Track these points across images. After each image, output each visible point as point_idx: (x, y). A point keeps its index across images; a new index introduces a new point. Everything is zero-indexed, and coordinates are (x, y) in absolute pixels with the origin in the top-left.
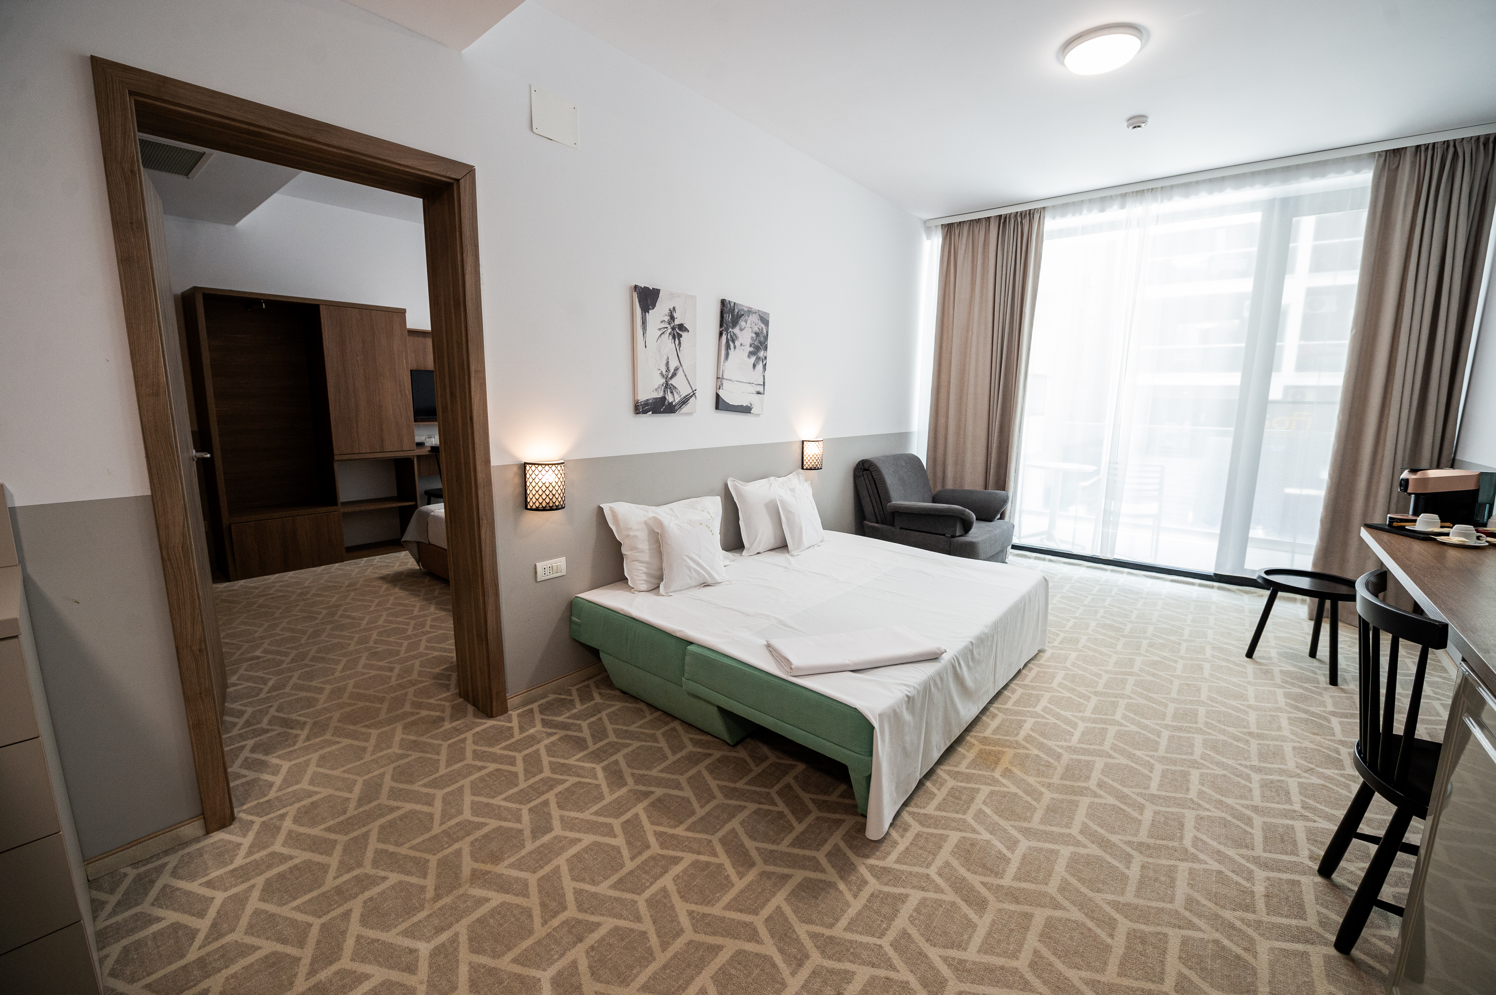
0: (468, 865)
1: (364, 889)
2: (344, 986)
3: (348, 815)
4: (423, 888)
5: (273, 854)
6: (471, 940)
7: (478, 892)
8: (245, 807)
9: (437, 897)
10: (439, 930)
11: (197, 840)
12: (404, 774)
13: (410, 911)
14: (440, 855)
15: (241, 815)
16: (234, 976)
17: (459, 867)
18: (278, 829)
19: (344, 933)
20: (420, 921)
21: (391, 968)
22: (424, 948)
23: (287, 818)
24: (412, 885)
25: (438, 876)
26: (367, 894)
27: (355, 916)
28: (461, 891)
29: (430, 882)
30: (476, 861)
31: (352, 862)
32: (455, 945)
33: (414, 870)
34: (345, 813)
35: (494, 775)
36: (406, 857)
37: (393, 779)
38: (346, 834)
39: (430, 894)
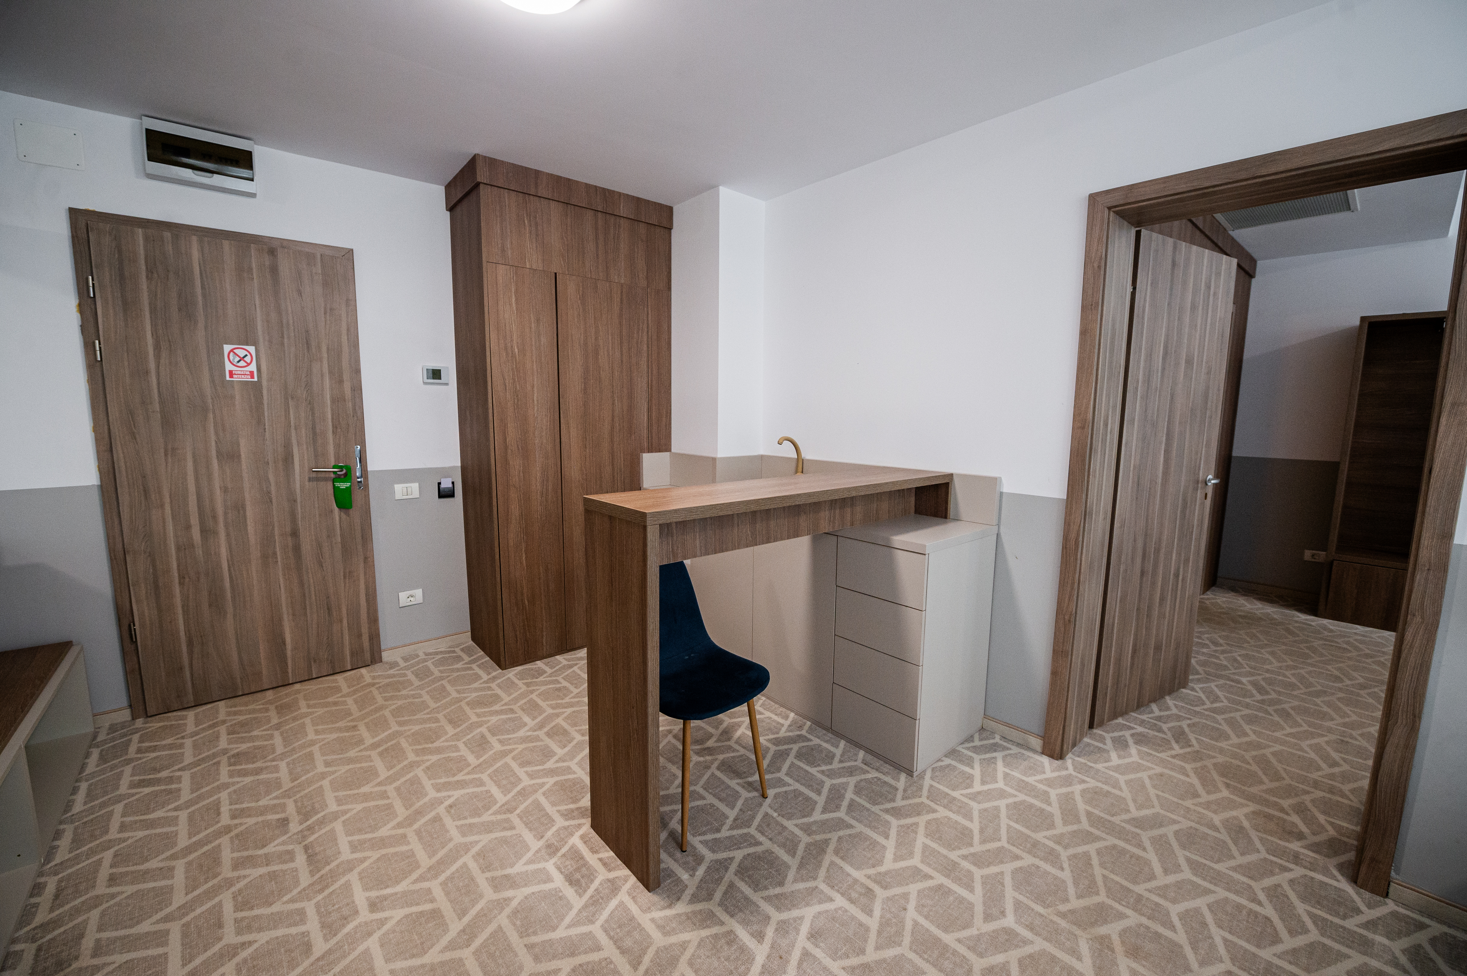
0: (1112, 930)
1: (1045, 859)
2: (961, 880)
3: (1112, 819)
4: (1066, 900)
5: (1046, 793)
6: (1031, 956)
7: (1084, 948)
8: (1077, 759)
9: (1063, 915)
10: (1031, 928)
11: (1034, 751)
12: (1188, 839)
13: (1040, 899)
14: (1109, 902)
15: (1069, 760)
16: (949, 819)
17: (1105, 922)
18: (1070, 785)
19: (1002, 862)
20: (1033, 910)
21: (984, 903)
22: (1007, 921)
23: (1083, 785)
24: (1066, 890)
25: (1087, 908)
26: (1041, 864)
27: (1018, 864)
28: (1078, 932)
29: (1075, 903)
30: (1120, 935)
31: (1066, 841)
32: (1019, 944)
33: (1082, 886)
34: (1113, 816)
36: (1093, 875)
37: (1177, 830)
38: (1091, 826)
39: (1063, 908)
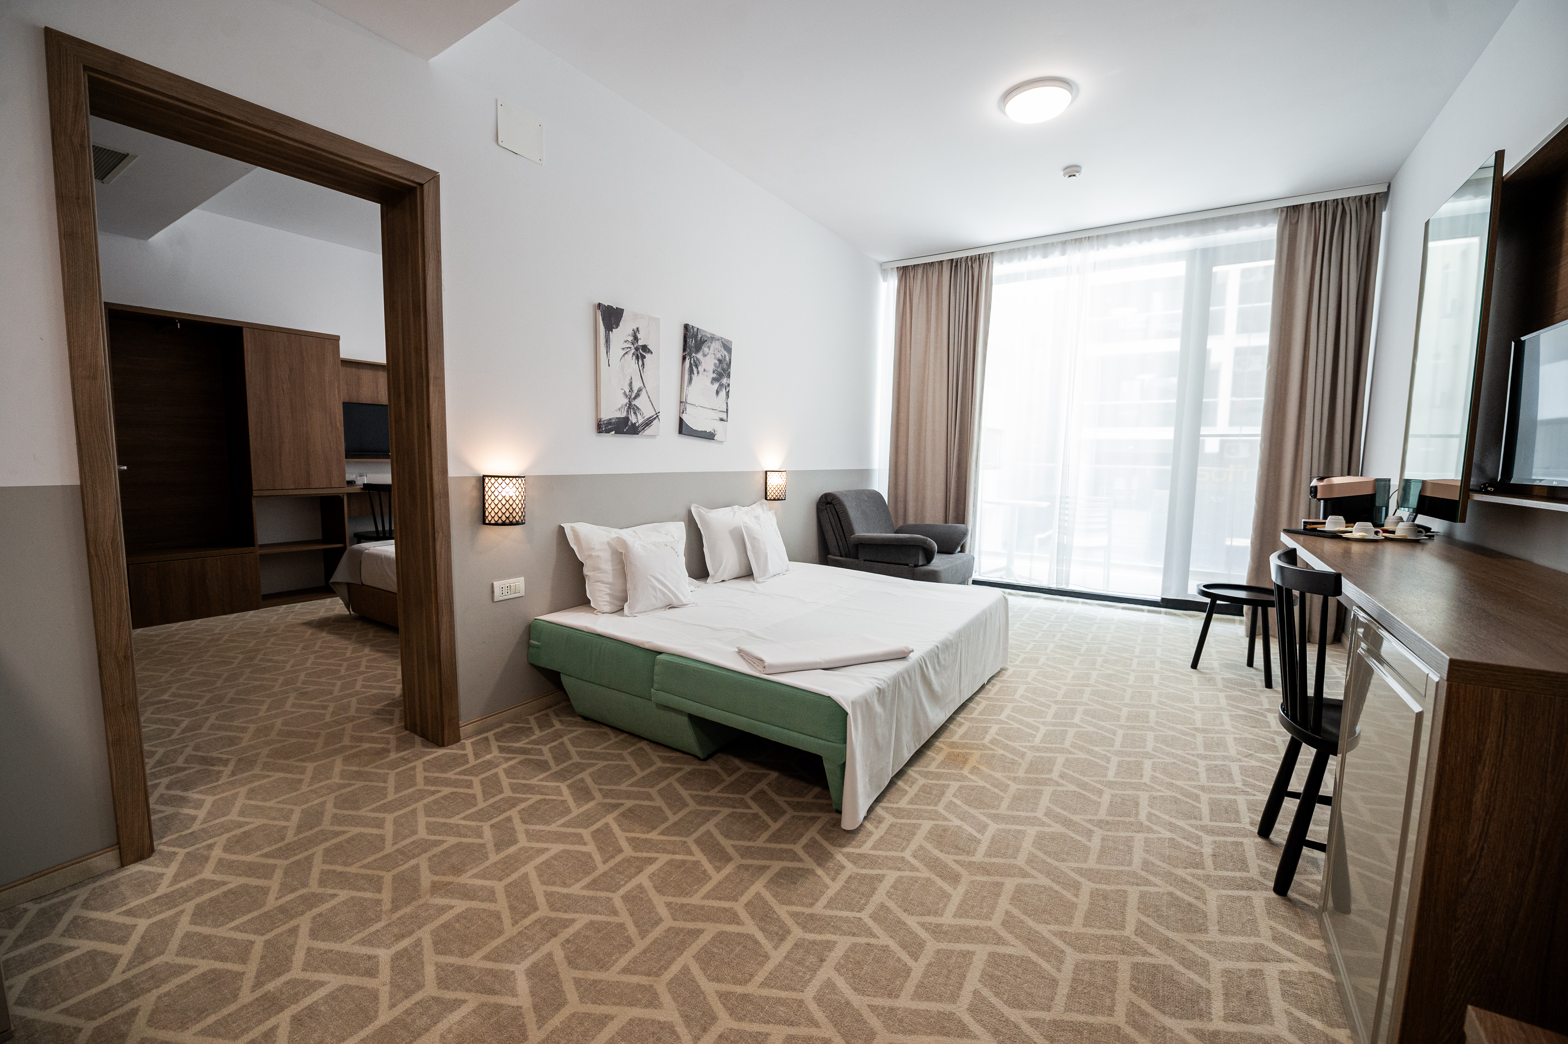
0: (426, 878)
1: (312, 906)
2: (296, 994)
3: (287, 841)
4: (378, 902)
5: (202, 882)
6: (435, 943)
7: (439, 901)
8: (164, 840)
9: (395, 908)
10: (400, 937)
11: (111, 872)
12: (349, 802)
13: (365, 923)
14: (395, 871)
15: (161, 846)
16: (167, 994)
17: (417, 880)
18: (206, 858)
19: (292, 947)
20: (378, 931)
21: (349, 974)
22: (384, 955)
23: (215, 848)
24: (366, 900)
25: (395, 890)
26: (315, 911)
27: (304, 931)
28: (421, 901)
29: (386, 896)
30: (436, 874)
31: (296, 882)
32: (418, 949)
33: (366, 886)
34: (283, 839)
35: (449, 797)
36: (356, 875)
37: (335, 806)
38: (287, 858)
39: (387, 906)
